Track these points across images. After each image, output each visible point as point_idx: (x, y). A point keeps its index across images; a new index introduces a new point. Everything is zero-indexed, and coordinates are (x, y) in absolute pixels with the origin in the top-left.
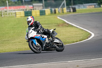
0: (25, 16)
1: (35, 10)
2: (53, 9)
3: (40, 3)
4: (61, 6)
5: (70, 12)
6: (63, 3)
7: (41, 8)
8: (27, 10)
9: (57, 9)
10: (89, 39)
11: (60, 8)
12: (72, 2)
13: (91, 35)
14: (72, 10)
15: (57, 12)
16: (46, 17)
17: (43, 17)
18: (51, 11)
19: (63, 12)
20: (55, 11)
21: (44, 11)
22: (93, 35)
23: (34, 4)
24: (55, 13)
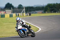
0: (1, 17)
1: (7, 14)
2: (17, 14)
3: (10, 10)
4: (22, 12)
5: (27, 15)
6: (23, 10)
7: (10, 13)
8: (2, 14)
9: (20, 14)
10: (38, 32)
11: (21, 13)
12: (29, 10)
13: (39, 29)
14: (28, 15)
15: (20, 15)
16: (13, 18)
17: (11, 18)
18: (16, 15)
19: (23, 16)
20: (18, 15)
21: (12, 15)
22: (40, 29)
23: (6, 11)
24: (19, 16)
